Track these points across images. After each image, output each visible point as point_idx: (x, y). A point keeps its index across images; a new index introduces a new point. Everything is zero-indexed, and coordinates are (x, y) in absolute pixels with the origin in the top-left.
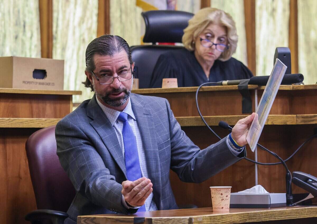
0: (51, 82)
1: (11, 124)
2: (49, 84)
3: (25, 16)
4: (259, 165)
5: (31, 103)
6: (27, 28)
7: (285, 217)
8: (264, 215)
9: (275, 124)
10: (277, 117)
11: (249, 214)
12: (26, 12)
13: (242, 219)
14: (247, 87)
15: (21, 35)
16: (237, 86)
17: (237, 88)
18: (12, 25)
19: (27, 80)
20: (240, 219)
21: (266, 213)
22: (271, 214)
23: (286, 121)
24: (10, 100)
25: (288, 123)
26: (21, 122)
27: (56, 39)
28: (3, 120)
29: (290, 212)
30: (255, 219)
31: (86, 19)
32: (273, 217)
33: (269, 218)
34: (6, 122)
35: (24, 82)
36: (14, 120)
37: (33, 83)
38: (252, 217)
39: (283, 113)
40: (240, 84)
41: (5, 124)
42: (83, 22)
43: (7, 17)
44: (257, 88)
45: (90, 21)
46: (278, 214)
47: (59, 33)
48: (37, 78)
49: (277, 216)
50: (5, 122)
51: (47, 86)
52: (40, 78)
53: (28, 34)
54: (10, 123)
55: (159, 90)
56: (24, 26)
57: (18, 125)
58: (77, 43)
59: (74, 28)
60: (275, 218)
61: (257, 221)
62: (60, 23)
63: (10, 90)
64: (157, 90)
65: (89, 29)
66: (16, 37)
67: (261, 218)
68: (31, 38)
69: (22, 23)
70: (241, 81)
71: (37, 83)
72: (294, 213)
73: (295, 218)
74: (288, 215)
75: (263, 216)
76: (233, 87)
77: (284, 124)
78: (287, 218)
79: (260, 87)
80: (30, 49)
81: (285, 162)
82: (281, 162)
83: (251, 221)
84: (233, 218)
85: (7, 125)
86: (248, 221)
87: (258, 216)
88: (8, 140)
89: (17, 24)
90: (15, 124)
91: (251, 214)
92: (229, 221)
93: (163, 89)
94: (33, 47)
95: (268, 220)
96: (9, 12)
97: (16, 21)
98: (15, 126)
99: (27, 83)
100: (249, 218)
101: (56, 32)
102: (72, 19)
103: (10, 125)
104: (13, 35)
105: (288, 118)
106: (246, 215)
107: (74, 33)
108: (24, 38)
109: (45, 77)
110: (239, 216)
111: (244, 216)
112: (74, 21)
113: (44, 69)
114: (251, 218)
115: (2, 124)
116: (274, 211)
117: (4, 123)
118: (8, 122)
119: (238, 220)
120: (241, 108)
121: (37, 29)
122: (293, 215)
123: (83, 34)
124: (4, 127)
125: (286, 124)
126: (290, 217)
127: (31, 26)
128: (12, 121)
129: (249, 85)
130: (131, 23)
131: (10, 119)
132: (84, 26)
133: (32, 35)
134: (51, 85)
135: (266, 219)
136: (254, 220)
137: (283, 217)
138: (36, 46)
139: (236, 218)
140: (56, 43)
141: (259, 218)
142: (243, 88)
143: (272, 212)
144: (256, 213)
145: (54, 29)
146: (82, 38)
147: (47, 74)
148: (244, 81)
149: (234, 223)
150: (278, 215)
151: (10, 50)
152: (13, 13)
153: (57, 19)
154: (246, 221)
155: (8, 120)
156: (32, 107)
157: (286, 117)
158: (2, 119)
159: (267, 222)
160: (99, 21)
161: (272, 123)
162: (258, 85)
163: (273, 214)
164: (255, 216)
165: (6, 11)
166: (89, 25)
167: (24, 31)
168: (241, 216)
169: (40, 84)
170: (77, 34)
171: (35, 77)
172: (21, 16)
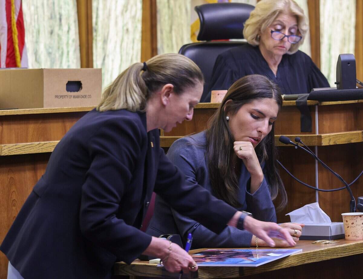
0: (87, 94)
1: (42, 149)
2: (85, 97)
3: (60, 8)
4: (321, 192)
5: (63, 122)
6: (63, 21)
7: (348, 253)
8: (325, 253)
9: (338, 144)
10: (340, 135)
11: (308, 255)
12: (62, 3)
13: (300, 260)
14: (306, 102)
15: (56, 29)
16: (295, 101)
17: (295, 104)
18: (46, 18)
19: (59, 94)
20: (297, 261)
21: (327, 251)
22: (333, 251)
23: (350, 139)
24: (40, 121)
25: (353, 141)
26: (52, 146)
27: (96, 31)
28: (33, 145)
29: (355, 247)
30: (315, 258)
31: (129, 7)
32: (335, 255)
33: (331, 256)
34: (36, 147)
35: (56, 96)
36: (45, 144)
37: (67, 97)
38: (312, 257)
39: (347, 129)
40: (298, 99)
41: (35, 149)
42: (126, 11)
43: (40, 10)
44: (317, 104)
45: (134, 9)
46: (341, 250)
47: (100, 24)
48: (71, 91)
49: (339, 253)
50: (34, 147)
51: (83, 98)
52: (74, 91)
53: (65, 28)
54: (40, 147)
55: (207, 104)
56: (60, 20)
57: (50, 149)
58: (120, 34)
59: (117, 18)
60: (338, 256)
61: (317, 261)
62: (100, 13)
63: (39, 111)
64: (205, 105)
65: (134, 17)
66: (52, 33)
67: (321, 257)
68: (68, 32)
69: (58, 16)
70: (299, 96)
71: (71, 96)
72: (359, 247)
73: (360, 253)
74: (352, 250)
75: (324, 255)
76: (290, 102)
77: (348, 143)
78: (351, 254)
79: (321, 103)
80: (68, 44)
81: (349, 186)
82: (345, 187)
83: (310, 262)
84: (289, 260)
85: (37, 150)
86: (306, 262)
87: (319, 255)
88: (39, 166)
89: (51, 18)
90: (46, 148)
91: (311, 254)
92: (285, 265)
93: (211, 104)
94: (70, 42)
95: (329, 259)
96: (43, 5)
97: (51, 15)
98: (45, 150)
99: (60, 97)
100: (308, 258)
101: (96, 24)
102: (113, 7)
103: (40, 150)
104: (48, 29)
105: (353, 136)
106: (305, 255)
107: (116, 23)
108: (60, 32)
109: (81, 89)
110: (296, 258)
111: (302, 257)
112: (116, 10)
113: (79, 80)
114: (310, 258)
115: (31, 149)
116: (336, 248)
117: (33, 149)
118: (38, 146)
119: (296, 262)
120: (299, 126)
121: (75, 22)
122: (358, 250)
123: (127, 23)
124: (34, 153)
125: (350, 142)
126: (355, 252)
127: (68, 18)
128: (42, 145)
129: (308, 101)
130: (180, 7)
131: (40, 144)
132: (128, 15)
133: (69, 28)
134: (87, 97)
135: (328, 257)
136: (314, 260)
137: (346, 253)
138: (73, 41)
139: (293, 261)
140: (96, 36)
141: (319, 257)
142: (301, 104)
143: (334, 249)
144: (315, 252)
145: (94, 20)
146: (125, 28)
147: (83, 86)
148: (303, 95)
149: (291, 266)
150: (341, 252)
151: (45, 47)
152: (48, 5)
153: (97, 9)
154: (305, 263)
155: (38, 144)
156: (65, 127)
157: (351, 134)
158: (31, 144)
159: (328, 260)
160: (144, 9)
161: (335, 142)
162: (319, 101)
163: (335, 251)
164: (314, 255)
165: (39, 4)
166: (133, 13)
167: (60, 25)
168: (298, 257)
169: (74, 97)
170: (120, 24)
171: (68, 90)
172: (57, 8)
